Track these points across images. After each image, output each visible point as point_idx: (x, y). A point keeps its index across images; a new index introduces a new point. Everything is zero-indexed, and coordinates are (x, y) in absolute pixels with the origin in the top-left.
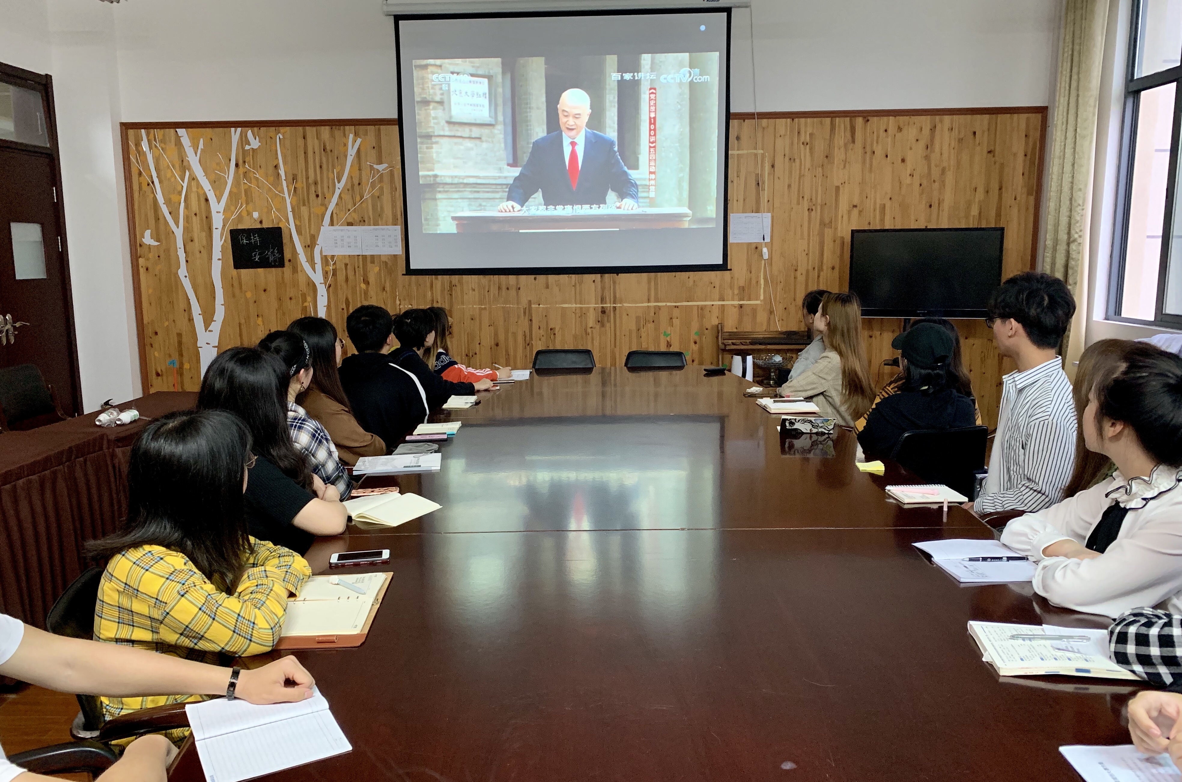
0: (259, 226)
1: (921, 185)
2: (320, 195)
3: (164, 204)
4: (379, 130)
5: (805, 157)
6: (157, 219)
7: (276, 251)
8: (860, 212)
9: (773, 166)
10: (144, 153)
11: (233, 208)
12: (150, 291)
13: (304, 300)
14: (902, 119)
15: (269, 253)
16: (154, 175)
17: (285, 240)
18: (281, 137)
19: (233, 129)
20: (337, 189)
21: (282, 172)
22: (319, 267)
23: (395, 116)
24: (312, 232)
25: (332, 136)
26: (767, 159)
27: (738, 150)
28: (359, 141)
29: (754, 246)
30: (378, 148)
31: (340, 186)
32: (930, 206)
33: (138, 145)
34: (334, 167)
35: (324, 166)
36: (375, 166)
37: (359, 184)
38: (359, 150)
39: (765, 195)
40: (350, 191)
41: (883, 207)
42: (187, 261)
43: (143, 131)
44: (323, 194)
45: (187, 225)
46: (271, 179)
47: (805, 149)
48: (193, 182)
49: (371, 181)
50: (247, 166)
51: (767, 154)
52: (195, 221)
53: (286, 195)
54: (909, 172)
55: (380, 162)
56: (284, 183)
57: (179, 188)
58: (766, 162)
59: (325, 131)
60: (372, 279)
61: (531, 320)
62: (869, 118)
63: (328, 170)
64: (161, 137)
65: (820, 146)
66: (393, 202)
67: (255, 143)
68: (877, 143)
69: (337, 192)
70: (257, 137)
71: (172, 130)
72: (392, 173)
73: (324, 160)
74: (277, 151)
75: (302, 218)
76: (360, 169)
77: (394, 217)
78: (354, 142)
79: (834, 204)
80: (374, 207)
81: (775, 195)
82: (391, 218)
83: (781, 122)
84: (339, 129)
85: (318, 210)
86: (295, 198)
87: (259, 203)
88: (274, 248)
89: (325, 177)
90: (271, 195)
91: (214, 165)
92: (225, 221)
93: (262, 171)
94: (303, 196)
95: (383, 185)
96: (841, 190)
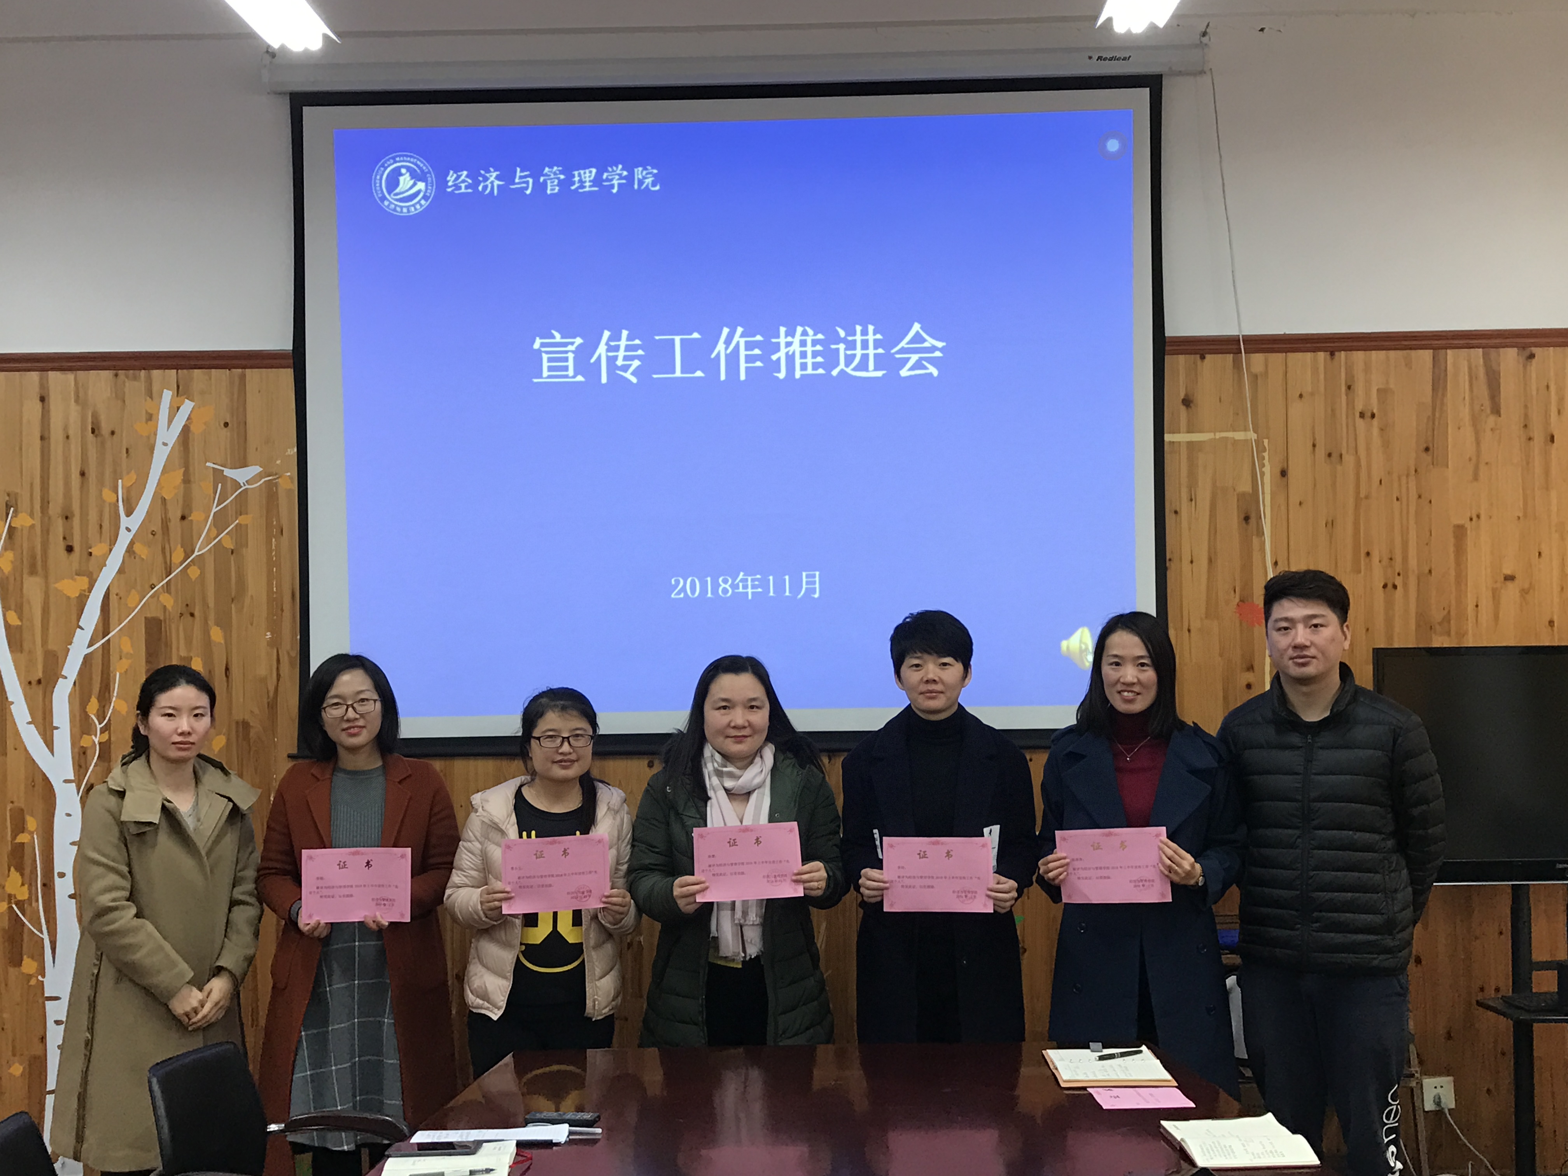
2: (77, 548)
4: (243, 377)
5: (1368, 449)
8: (1524, 592)
9: (1284, 473)
13: (20, 827)
20: (122, 530)
22: (63, 737)
23: (288, 345)
24: (51, 646)
25: (120, 397)
26: (1266, 454)
27: (1190, 429)
28: (187, 406)
30: (237, 425)
31: (131, 523)
34: (116, 475)
35: (92, 474)
36: (228, 472)
37: (183, 518)
38: (186, 430)
40: (159, 536)
44: (86, 544)
47: (1368, 429)
49: (214, 510)
51: (1266, 441)
55: (244, 465)
58: (1266, 461)
59: (99, 381)
62: (1535, 350)
63: (101, 483)
65: (1406, 421)
66: (273, 562)
69: (124, 540)
72: (271, 492)
73: (93, 453)
75: (26, 608)
76: (187, 480)
77: (274, 603)
78: (175, 410)
79: (1453, 573)
80: (221, 577)
81: (1292, 547)
82: (265, 607)
83: (1301, 360)
84: (135, 378)
85: (71, 587)
86: (9, 555)
89: (93, 499)
94: (33, 549)
95: (245, 519)
96: (1470, 537)
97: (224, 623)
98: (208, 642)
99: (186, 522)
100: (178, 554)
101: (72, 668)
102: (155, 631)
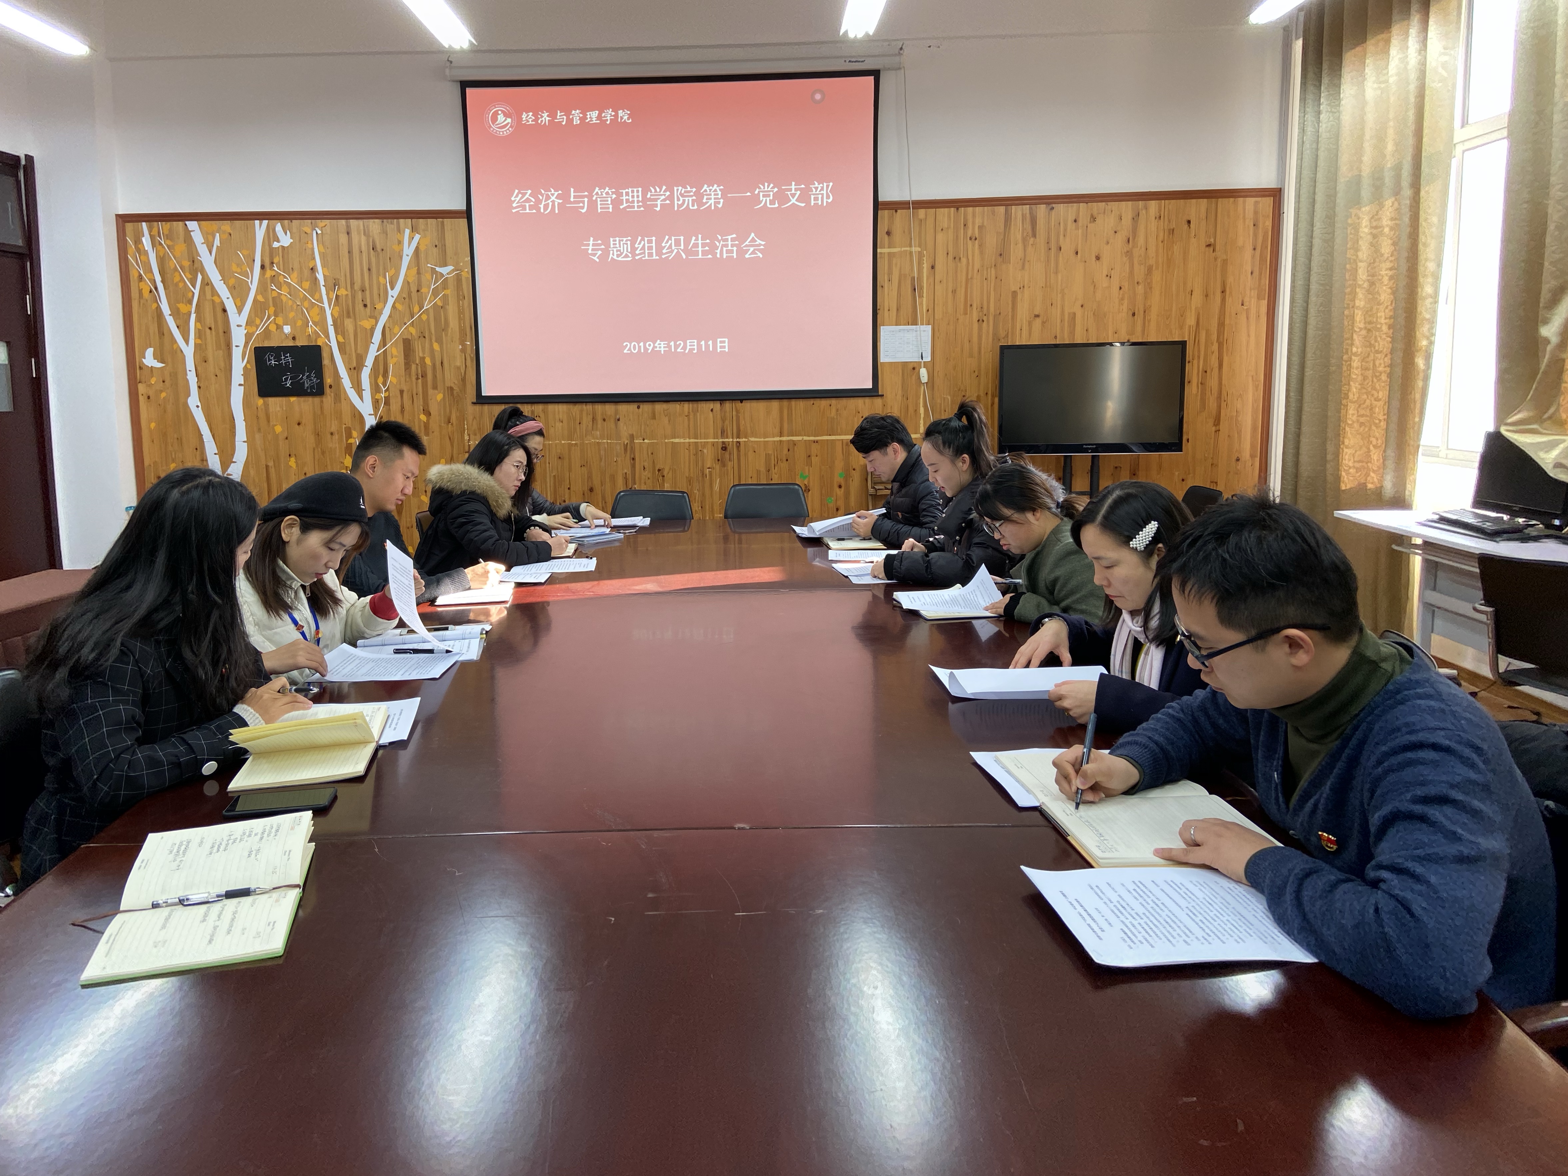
0: (291, 343)
1: (1120, 288)
2: (369, 305)
3: (170, 315)
4: (443, 223)
5: (973, 256)
6: (161, 333)
7: (313, 374)
8: (1043, 323)
9: (933, 267)
10: (146, 253)
11: (258, 321)
12: (153, 425)
13: (349, 436)
14: (1096, 206)
15: (305, 377)
16: (158, 279)
17: (326, 362)
19: (257, 222)
20: (389, 297)
21: (320, 276)
22: (367, 394)
23: (464, 207)
24: (359, 351)
25: (385, 232)
26: (925, 258)
27: (890, 246)
28: (417, 237)
29: (911, 366)
31: (394, 293)
32: (1134, 314)
33: (138, 241)
34: (385, 270)
35: (374, 270)
36: (438, 269)
37: (418, 291)
38: (417, 249)
39: (924, 303)
40: (407, 300)
41: (1073, 316)
42: (199, 387)
43: (144, 224)
44: (373, 304)
45: (199, 341)
46: (306, 285)
47: (973, 245)
48: (207, 287)
49: (432, 287)
50: (276, 269)
51: (925, 252)
52: (210, 336)
53: (326, 305)
54: (1105, 273)
55: (445, 265)
56: (323, 290)
57: (190, 294)
58: (925, 262)
59: (374, 225)
60: (434, 408)
61: (633, 459)
62: (1054, 205)
63: (378, 275)
64: (166, 232)
65: (991, 241)
66: (461, 312)
67: (285, 240)
68: (1064, 236)
69: (391, 301)
70: (288, 232)
71: (180, 223)
72: (458, 278)
73: (373, 260)
74: (313, 249)
75: (346, 333)
76: (419, 273)
77: (462, 332)
78: (411, 239)
79: (1010, 314)
80: (437, 319)
81: (936, 302)
82: (458, 334)
83: (943, 212)
84: (392, 223)
85: (367, 324)
86: (337, 308)
87: (292, 315)
88: (310, 371)
89: (375, 282)
90: (306, 304)
91: (234, 267)
92: (248, 337)
93: (295, 275)
94: (348, 306)
95: (448, 292)
96: (1019, 296)
97: (439, 341)
98: (432, 350)
99: (419, 293)
100: (416, 308)
101: (369, 362)
102: (407, 345)
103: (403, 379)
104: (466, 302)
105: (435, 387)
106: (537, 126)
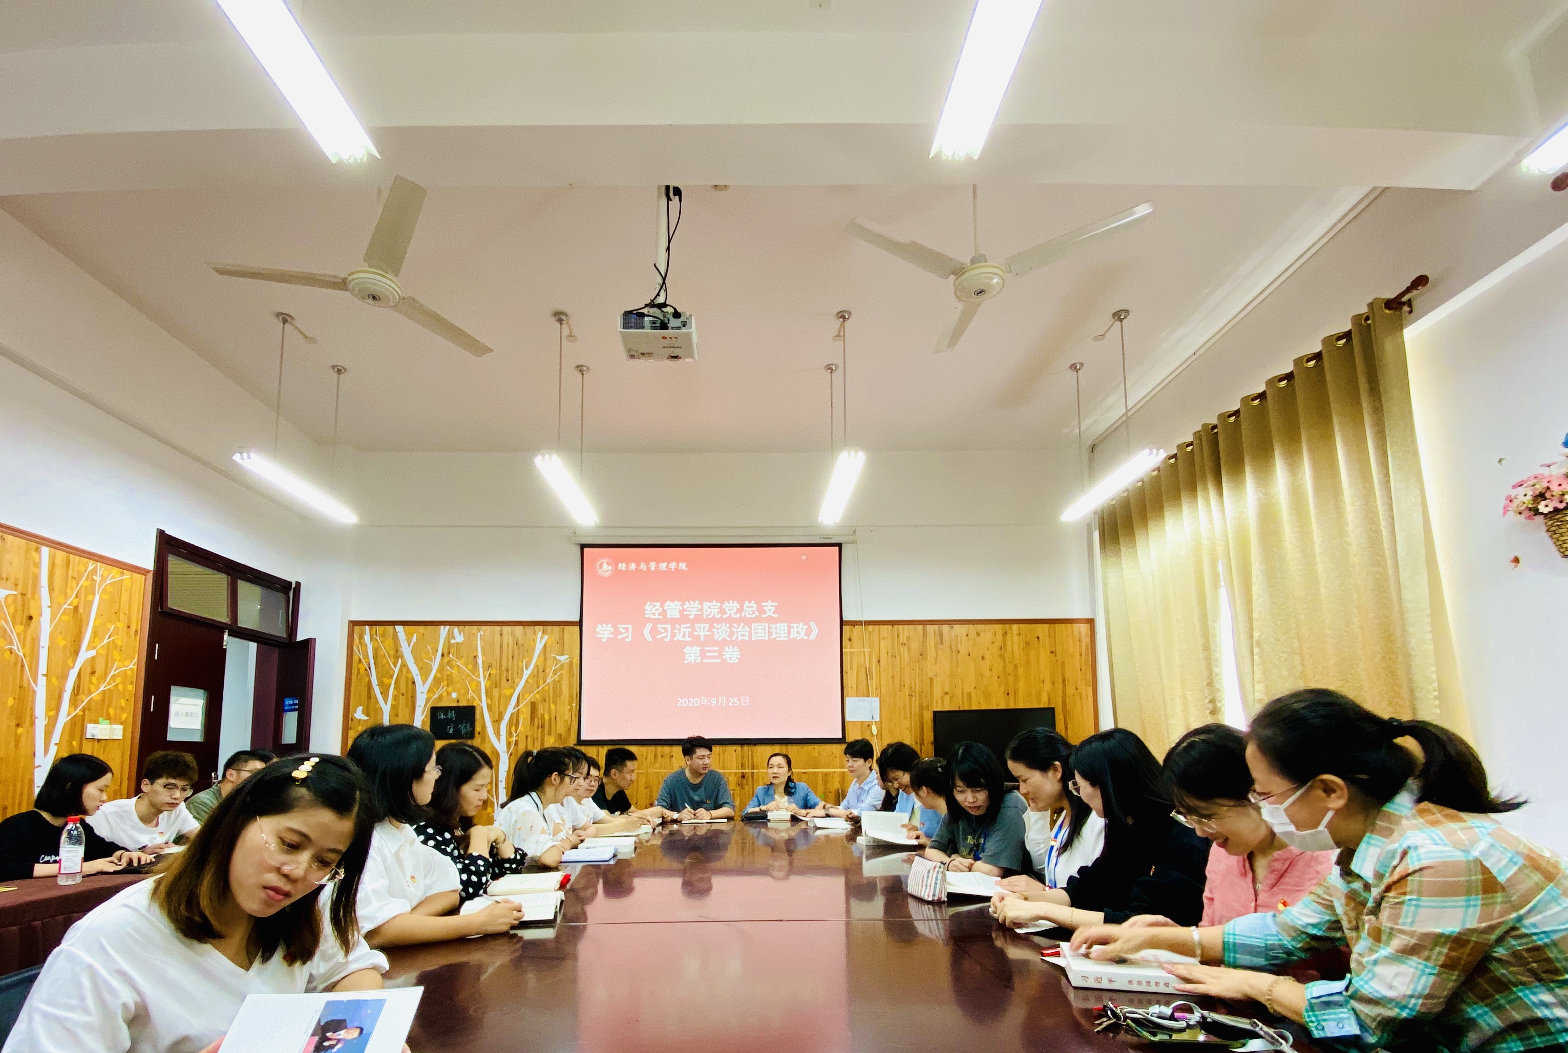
0: (455, 704)
1: (999, 677)
2: (510, 681)
3: (377, 685)
4: (563, 629)
5: (904, 655)
6: (369, 697)
7: (468, 725)
8: (951, 698)
9: (879, 661)
10: (366, 645)
11: (435, 690)
14: (980, 627)
15: (462, 727)
16: (372, 662)
17: (478, 716)
18: (482, 633)
19: (442, 627)
20: (524, 675)
21: (480, 661)
22: (503, 739)
23: (578, 619)
24: (501, 710)
25: (525, 634)
26: (873, 656)
27: (851, 648)
28: (546, 637)
29: (866, 723)
30: (561, 642)
31: (527, 673)
32: (1008, 694)
33: (361, 637)
34: (523, 658)
35: (516, 657)
36: (558, 657)
37: (544, 671)
38: (545, 646)
39: (873, 684)
40: (536, 677)
41: (969, 695)
43: (367, 627)
44: (513, 679)
45: (394, 703)
46: (470, 667)
47: (904, 649)
48: (404, 668)
49: (553, 668)
50: (451, 656)
51: (873, 652)
52: (402, 700)
53: (482, 679)
54: (988, 668)
55: (562, 655)
56: (481, 670)
57: (392, 672)
58: (873, 658)
59: (519, 629)
62: (953, 625)
63: (518, 660)
64: (381, 633)
65: (915, 646)
66: (571, 686)
67: (459, 639)
68: (961, 644)
69: (525, 678)
70: (462, 633)
71: (391, 628)
72: (571, 664)
73: (516, 651)
74: (477, 645)
76: (545, 660)
77: (571, 697)
78: (542, 638)
79: (929, 691)
80: (555, 689)
81: (881, 684)
83: (884, 628)
84: (530, 629)
85: (508, 692)
86: (489, 682)
87: (458, 686)
88: (466, 723)
89: (516, 665)
90: (469, 679)
91: (424, 655)
92: (428, 700)
93: (463, 661)
94: (496, 679)
95: (563, 672)
96: (934, 680)
97: (555, 703)
98: (550, 709)
99: (544, 673)
100: (541, 682)
101: (507, 717)
102: (533, 706)
103: (528, 728)
104: (575, 677)
105: (549, 734)
106: (628, 572)
